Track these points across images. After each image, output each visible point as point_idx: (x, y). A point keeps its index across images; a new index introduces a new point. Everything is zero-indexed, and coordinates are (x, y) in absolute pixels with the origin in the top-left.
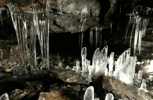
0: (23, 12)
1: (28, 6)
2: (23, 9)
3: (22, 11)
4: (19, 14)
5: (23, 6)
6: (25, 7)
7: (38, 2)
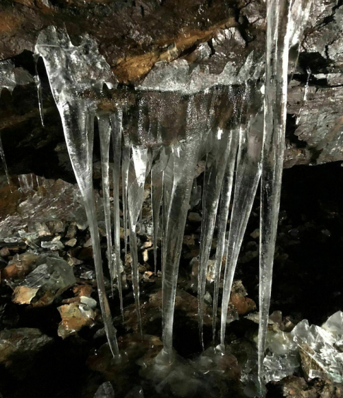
0: (131, 86)
1: (170, 45)
2: (137, 65)
3: (127, 87)
4: (107, 103)
5: (138, 50)
6: (148, 55)
7: (231, 20)
